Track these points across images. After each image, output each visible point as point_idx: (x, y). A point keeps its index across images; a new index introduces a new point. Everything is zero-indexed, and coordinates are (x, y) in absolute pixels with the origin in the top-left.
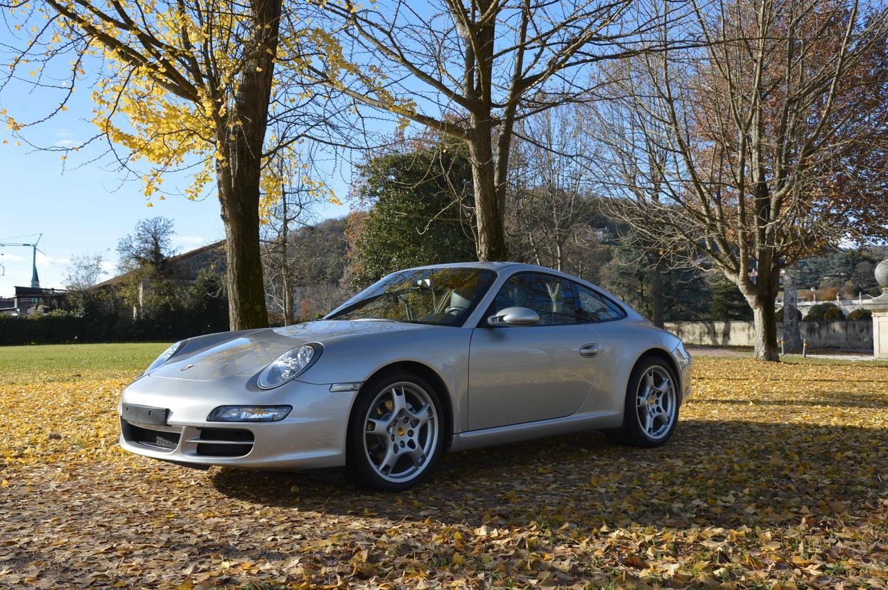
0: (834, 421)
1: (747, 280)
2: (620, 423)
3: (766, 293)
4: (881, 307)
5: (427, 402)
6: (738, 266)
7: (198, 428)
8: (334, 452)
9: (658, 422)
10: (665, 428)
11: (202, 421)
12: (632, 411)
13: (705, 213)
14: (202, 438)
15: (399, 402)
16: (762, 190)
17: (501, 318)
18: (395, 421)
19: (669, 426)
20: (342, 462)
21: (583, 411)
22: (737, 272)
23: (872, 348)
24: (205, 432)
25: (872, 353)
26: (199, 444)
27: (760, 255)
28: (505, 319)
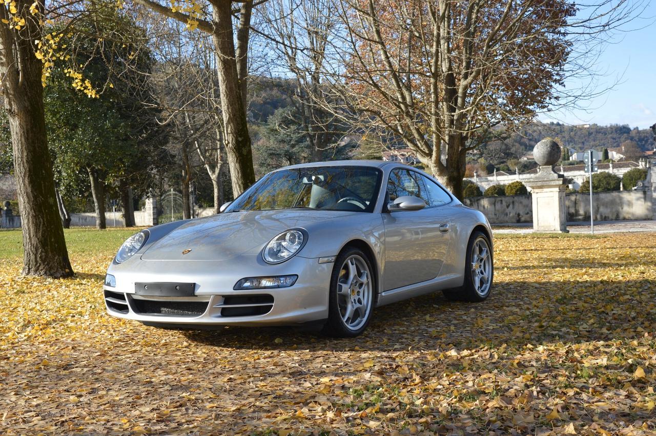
0: (586, 278)
1: (438, 162)
2: (461, 283)
3: (455, 174)
4: (539, 184)
5: (365, 269)
6: (431, 151)
7: (223, 296)
8: (320, 309)
9: (482, 282)
10: (486, 287)
11: (229, 290)
12: (469, 273)
13: (400, 100)
14: (225, 303)
15: (353, 270)
16: (451, 80)
17: (398, 205)
18: (351, 284)
19: (489, 285)
20: (326, 316)
21: (441, 275)
22: (430, 155)
23: (532, 221)
24: (228, 299)
25: (532, 227)
26: (223, 308)
27: (449, 139)
28: (401, 205)
